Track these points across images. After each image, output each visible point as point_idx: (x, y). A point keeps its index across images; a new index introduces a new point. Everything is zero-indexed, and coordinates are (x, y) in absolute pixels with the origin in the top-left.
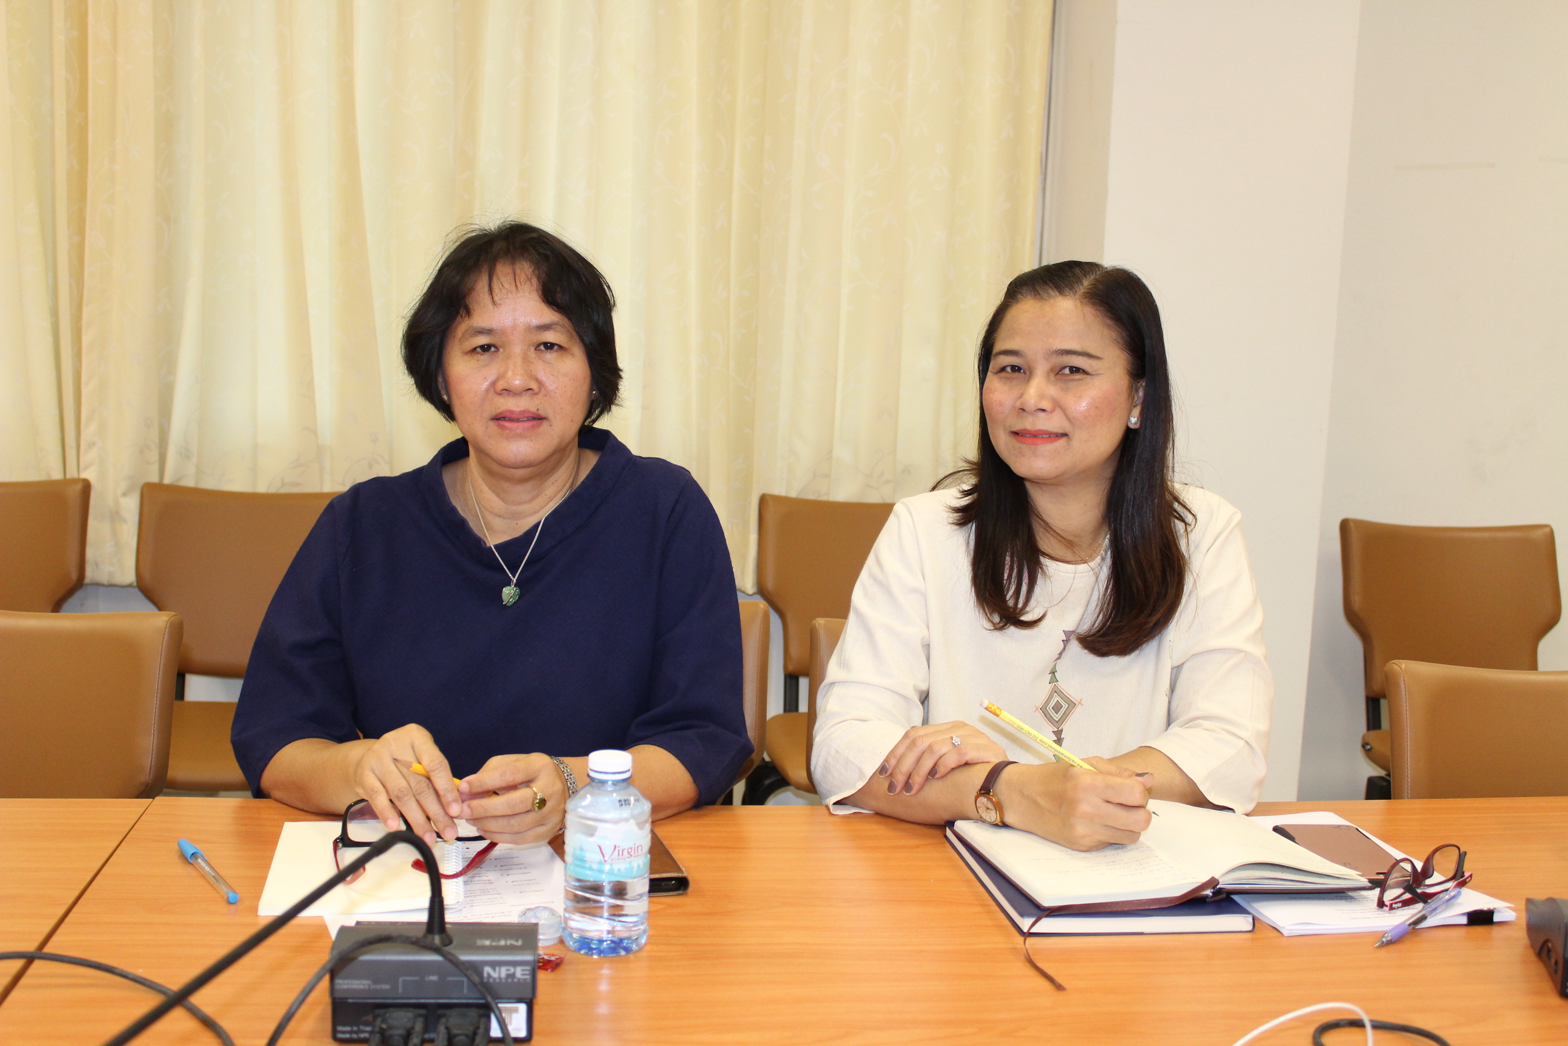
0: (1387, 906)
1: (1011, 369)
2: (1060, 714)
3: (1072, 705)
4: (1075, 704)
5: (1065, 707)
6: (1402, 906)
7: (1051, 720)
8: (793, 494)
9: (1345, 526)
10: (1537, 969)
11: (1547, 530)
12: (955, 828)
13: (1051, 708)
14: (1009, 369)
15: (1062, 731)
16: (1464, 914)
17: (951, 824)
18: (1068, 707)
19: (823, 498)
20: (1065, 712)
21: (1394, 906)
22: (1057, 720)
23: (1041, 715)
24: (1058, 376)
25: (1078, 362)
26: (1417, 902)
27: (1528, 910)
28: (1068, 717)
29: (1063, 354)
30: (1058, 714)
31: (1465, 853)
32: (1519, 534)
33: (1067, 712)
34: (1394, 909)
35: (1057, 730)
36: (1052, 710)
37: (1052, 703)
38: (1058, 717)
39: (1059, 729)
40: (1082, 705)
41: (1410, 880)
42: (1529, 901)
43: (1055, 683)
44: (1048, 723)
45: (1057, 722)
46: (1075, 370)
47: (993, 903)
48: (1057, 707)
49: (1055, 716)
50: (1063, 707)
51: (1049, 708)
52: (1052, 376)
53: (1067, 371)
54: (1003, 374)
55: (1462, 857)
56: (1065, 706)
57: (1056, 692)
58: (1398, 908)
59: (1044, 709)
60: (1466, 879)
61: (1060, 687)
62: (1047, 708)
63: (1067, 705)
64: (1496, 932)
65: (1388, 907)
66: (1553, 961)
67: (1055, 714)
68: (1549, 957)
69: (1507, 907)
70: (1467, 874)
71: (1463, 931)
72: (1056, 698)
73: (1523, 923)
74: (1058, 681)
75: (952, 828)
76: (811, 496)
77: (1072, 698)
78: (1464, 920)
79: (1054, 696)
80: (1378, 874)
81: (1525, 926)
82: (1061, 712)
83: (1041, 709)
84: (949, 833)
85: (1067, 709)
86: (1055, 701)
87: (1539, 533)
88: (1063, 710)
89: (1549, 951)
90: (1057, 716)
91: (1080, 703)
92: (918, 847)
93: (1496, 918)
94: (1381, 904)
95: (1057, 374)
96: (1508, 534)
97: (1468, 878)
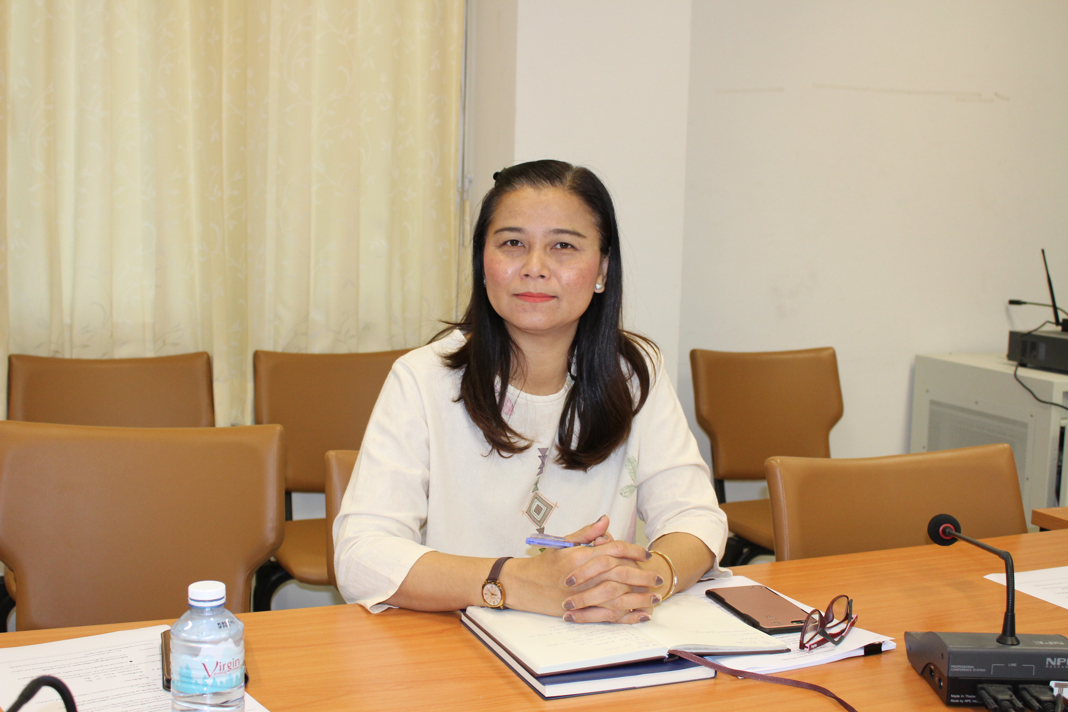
0: (807, 647)
1: (511, 243)
2: (541, 515)
3: (550, 508)
4: (552, 507)
5: (544, 510)
6: (818, 646)
7: (535, 520)
8: (279, 349)
9: (693, 354)
10: (922, 686)
11: (831, 351)
12: (467, 612)
13: (533, 511)
14: (509, 243)
15: (543, 528)
16: (861, 648)
17: (464, 610)
18: (547, 509)
19: (303, 351)
20: (545, 513)
21: (812, 647)
22: (539, 520)
23: (528, 517)
24: (553, 250)
25: (566, 238)
26: (827, 641)
27: (906, 640)
28: (547, 517)
29: (559, 233)
30: (540, 515)
31: (852, 600)
32: (812, 355)
33: (546, 513)
34: (812, 649)
35: (539, 528)
36: (534, 513)
37: (534, 507)
38: (540, 517)
39: (542, 527)
40: (558, 507)
41: (818, 624)
42: (907, 634)
43: (536, 491)
44: (533, 523)
45: (539, 522)
46: (564, 245)
47: (513, 674)
48: (538, 510)
49: (537, 517)
50: (543, 510)
51: (532, 511)
52: (548, 249)
53: (558, 246)
54: (506, 248)
55: (850, 603)
56: (544, 508)
57: (536, 498)
58: (815, 648)
59: (528, 512)
60: (854, 620)
61: (539, 494)
62: (531, 511)
63: (546, 508)
64: (884, 659)
65: (809, 648)
66: (937, 679)
67: (537, 515)
68: (933, 676)
69: (891, 640)
70: (854, 616)
71: (862, 660)
72: (537, 503)
73: (904, 649)
74: (538, 489)
75: (464, 613)
76: (293, 350)
77: (550, 502)
78: (862, 652)
79: (535, 501)
80: (792, 622)
81: (905, 653)
82: (542, 514)
83: (526, 512)
84: (464, 618)
85: (545, 511)
86: (536, 505)
87: (826, 353)
88: (543, 512)
89: (931, 671)
90: (538, 517)
91: (556, 506)
92: (442, 632)
93: (883, 649)
94: (802, 646)
95: (551, 248)
96: (806, 355)
97: (855, 619)
